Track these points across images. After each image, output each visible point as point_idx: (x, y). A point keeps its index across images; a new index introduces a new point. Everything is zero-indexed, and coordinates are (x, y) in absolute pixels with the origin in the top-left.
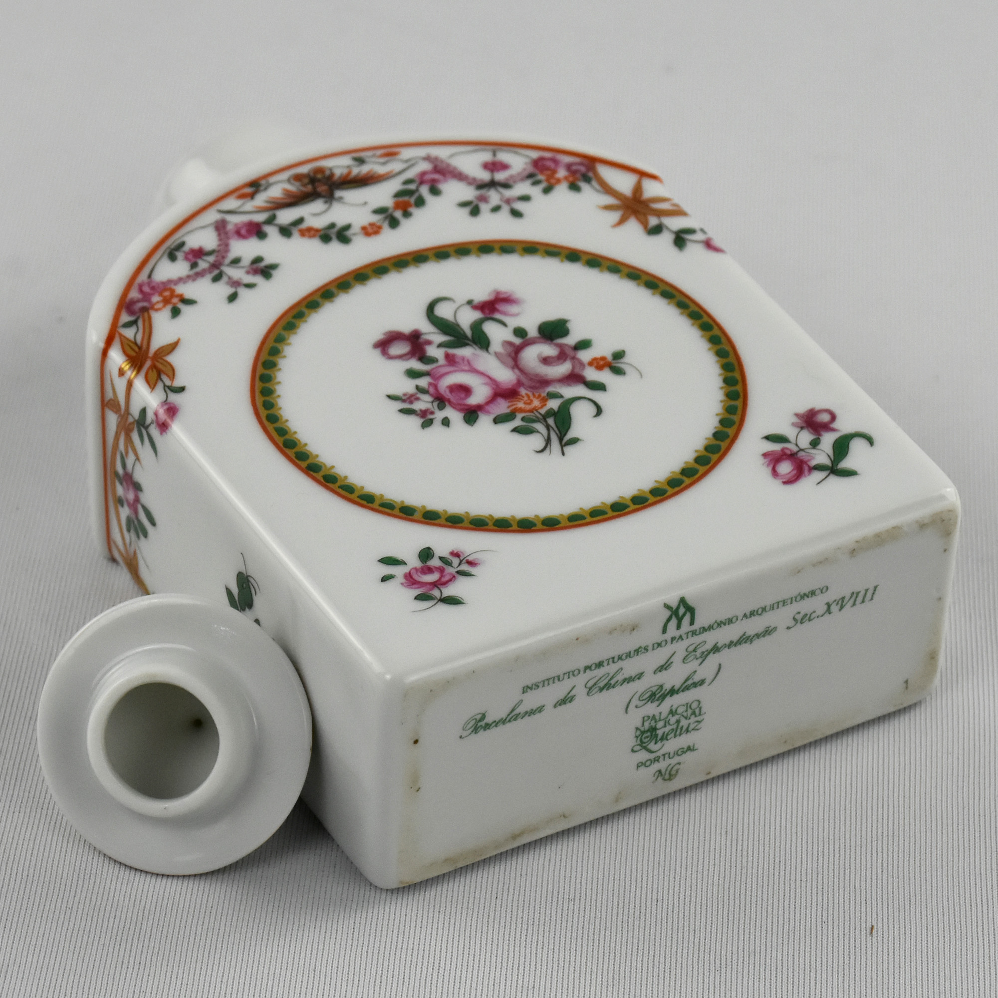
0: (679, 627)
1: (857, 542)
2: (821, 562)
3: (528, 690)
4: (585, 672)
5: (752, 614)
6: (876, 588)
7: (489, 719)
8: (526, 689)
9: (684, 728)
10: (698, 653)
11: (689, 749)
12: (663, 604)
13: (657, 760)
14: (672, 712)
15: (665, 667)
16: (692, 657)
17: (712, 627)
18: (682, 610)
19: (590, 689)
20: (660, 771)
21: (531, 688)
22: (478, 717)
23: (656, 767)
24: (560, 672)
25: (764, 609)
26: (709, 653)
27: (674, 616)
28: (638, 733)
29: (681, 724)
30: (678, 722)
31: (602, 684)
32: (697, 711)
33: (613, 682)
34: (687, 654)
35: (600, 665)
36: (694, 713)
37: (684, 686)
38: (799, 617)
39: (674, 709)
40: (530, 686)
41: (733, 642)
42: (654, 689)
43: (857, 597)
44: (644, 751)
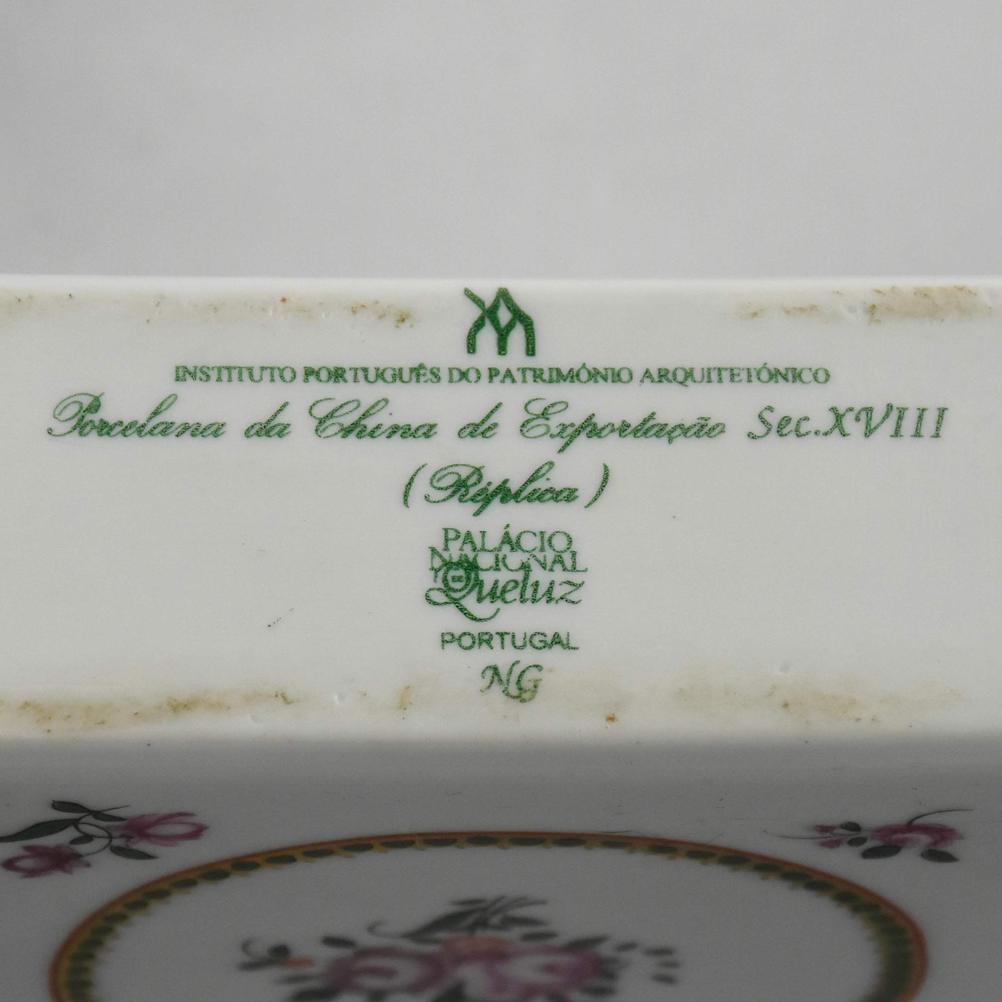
0: (502, 349)
1: (879, 292)
2: (801, 310)
3: (188, 377)
4: (306, 380)
5: (664, 376)
6: (942, 411)
7: (109, 413)
8: (183, 374)
9: (542, 590)
10: (555, 422)
11: (557, 640)
12: (463, 290)
13: (484, 640)
14: (511, 542)
15: (482, 429)
16: (542, 430)
17: (578, 375)
18: (504, 316)
19: (321, 421)
20: (495, 670)
21: (193, 375)
22: (86, 401)
23: (484, 656)
24: (255, 361)
25: (689, 374)
26: (578, 432)
27: (488, 322)
28: (438, 563)
29: (532, 579)
30: (525, 568)
31: (348, 421)
32: (567, 557)
33: (371, 423)
34: (528, 417)
35: (337, 375)
36: (559, 560)
37: (530, 489)
38: (774, 419)
39: (513, 536)
40: (192, 369)
41: (629, 426)
42: (464, 472)
43: (900, 418)
44: (452, 609)
